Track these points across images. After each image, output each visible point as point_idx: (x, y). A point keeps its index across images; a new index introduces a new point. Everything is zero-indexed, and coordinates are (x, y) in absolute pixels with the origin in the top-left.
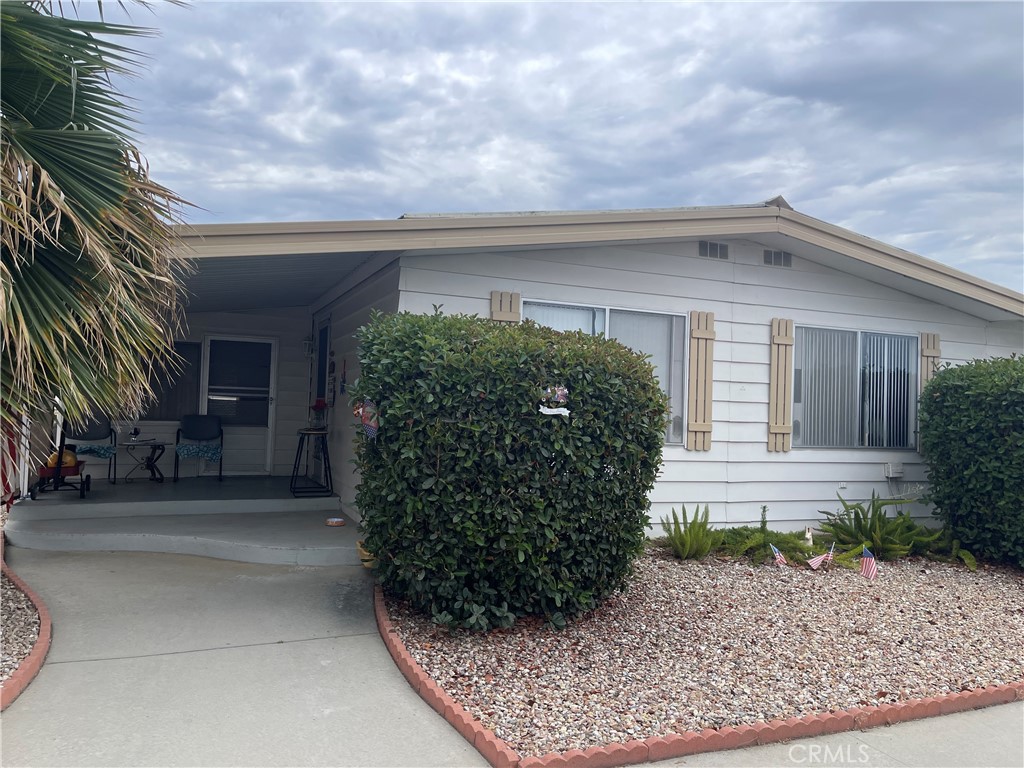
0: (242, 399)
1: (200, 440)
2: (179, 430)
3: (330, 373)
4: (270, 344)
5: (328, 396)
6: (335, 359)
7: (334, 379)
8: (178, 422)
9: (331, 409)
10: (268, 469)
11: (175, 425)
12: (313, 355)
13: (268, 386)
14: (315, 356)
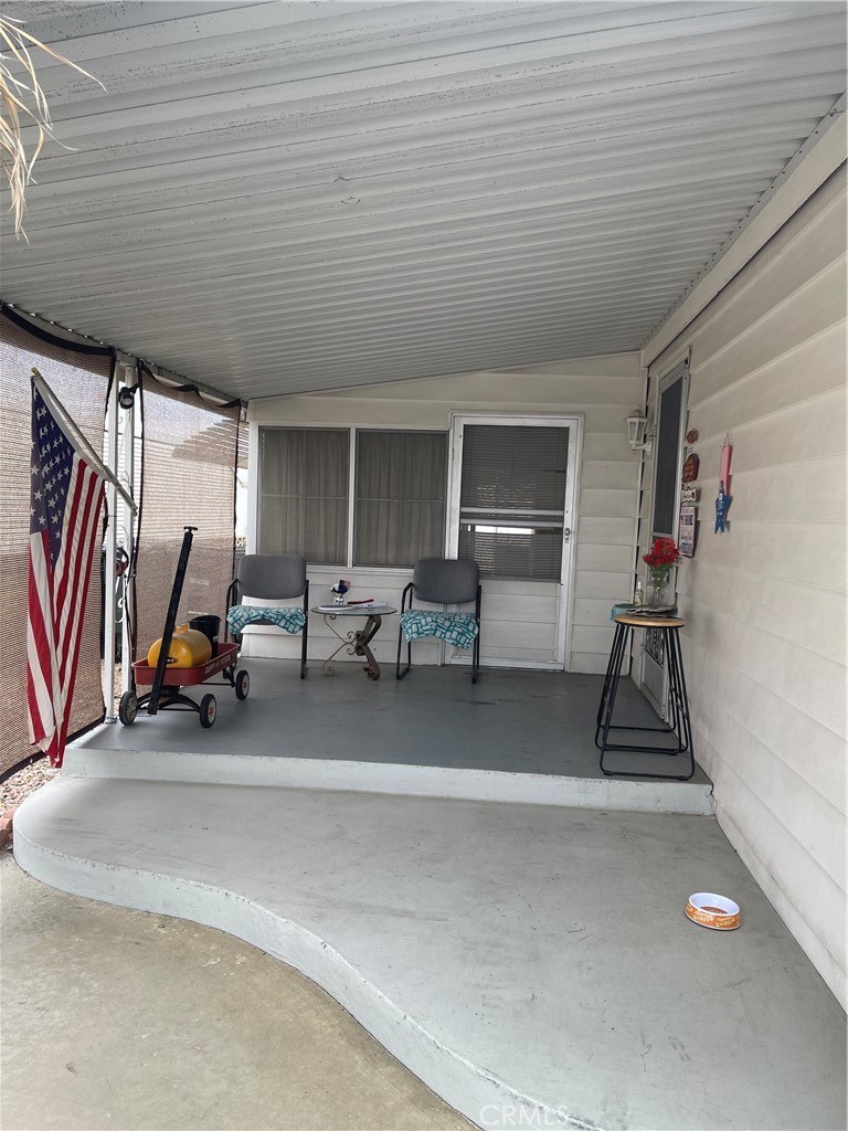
0: (539, 531)
1: (446, 603)
2: (411, 584)
3: (684, 480)
4: (566, 430)
5: (680, 532)
6: (696, 448)
7: (698, 495)
8: (412, 571)
9: (686, 560)
10: (561, 660)
11: (406, 575)
12: (648, 447)
13: (563, 509)
14: (650, 448)
